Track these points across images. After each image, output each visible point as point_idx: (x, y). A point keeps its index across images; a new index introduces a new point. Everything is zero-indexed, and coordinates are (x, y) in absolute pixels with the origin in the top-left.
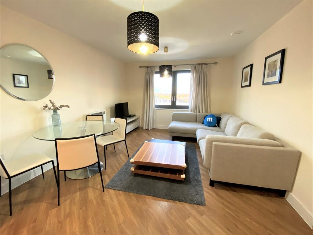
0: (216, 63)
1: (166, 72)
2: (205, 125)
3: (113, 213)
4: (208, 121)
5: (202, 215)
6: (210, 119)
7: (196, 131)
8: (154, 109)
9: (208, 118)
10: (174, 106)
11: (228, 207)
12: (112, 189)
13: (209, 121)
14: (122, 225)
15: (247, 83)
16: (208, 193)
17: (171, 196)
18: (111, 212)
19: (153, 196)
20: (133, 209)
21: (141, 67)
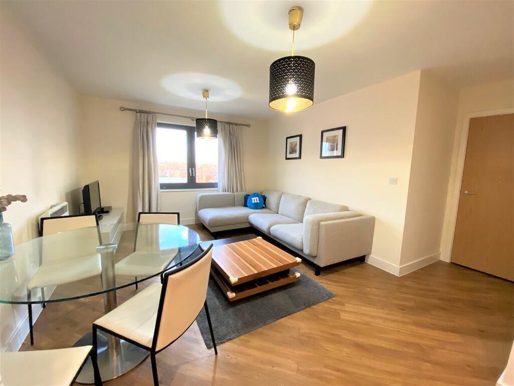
0: (248, 126)
1: (207, 130)
2: (250, 208)
3: (273, 367)
4: (253, 202)
5: (344, 305)
6: (255, 200)
7: (248, 218)
8: (157, 191)
9: (253, 199)
10: (192, 183)
11: (350, 288)
12: (224, 342)
13: (256, 202)
14: (300, 368)
15: (297, 155)
16: (324, 283)
17: (303, 304)
18: (268, 367)
19: (287, 316)
20: (287, 343)
21: (123, 109)
